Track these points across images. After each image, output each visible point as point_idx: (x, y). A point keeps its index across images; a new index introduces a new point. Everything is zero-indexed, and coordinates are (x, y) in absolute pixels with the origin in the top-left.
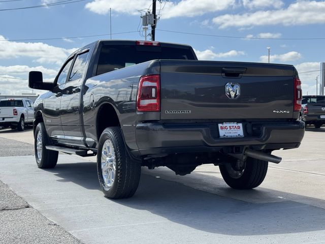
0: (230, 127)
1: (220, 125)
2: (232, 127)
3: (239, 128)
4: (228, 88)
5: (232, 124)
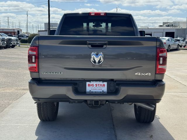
0: (96, 85)
1: (88, 83)
2: (98, 85)
3: (104, 85)
4: (93, 56)
5: (98, 83)
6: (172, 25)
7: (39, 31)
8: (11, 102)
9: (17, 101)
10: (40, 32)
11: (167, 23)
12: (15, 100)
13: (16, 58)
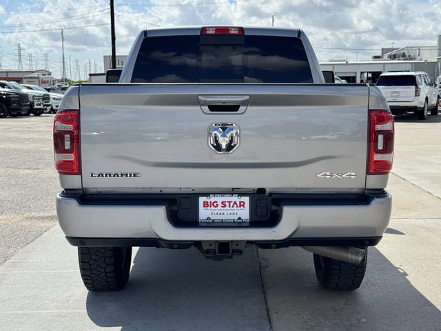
6: (404, 55)
7: (90, 75)
8: (12, 251)
9: (27, 247)
10: (92, 77)
11: (392, 49)
12: (22, 248)
13: (34, 141)
